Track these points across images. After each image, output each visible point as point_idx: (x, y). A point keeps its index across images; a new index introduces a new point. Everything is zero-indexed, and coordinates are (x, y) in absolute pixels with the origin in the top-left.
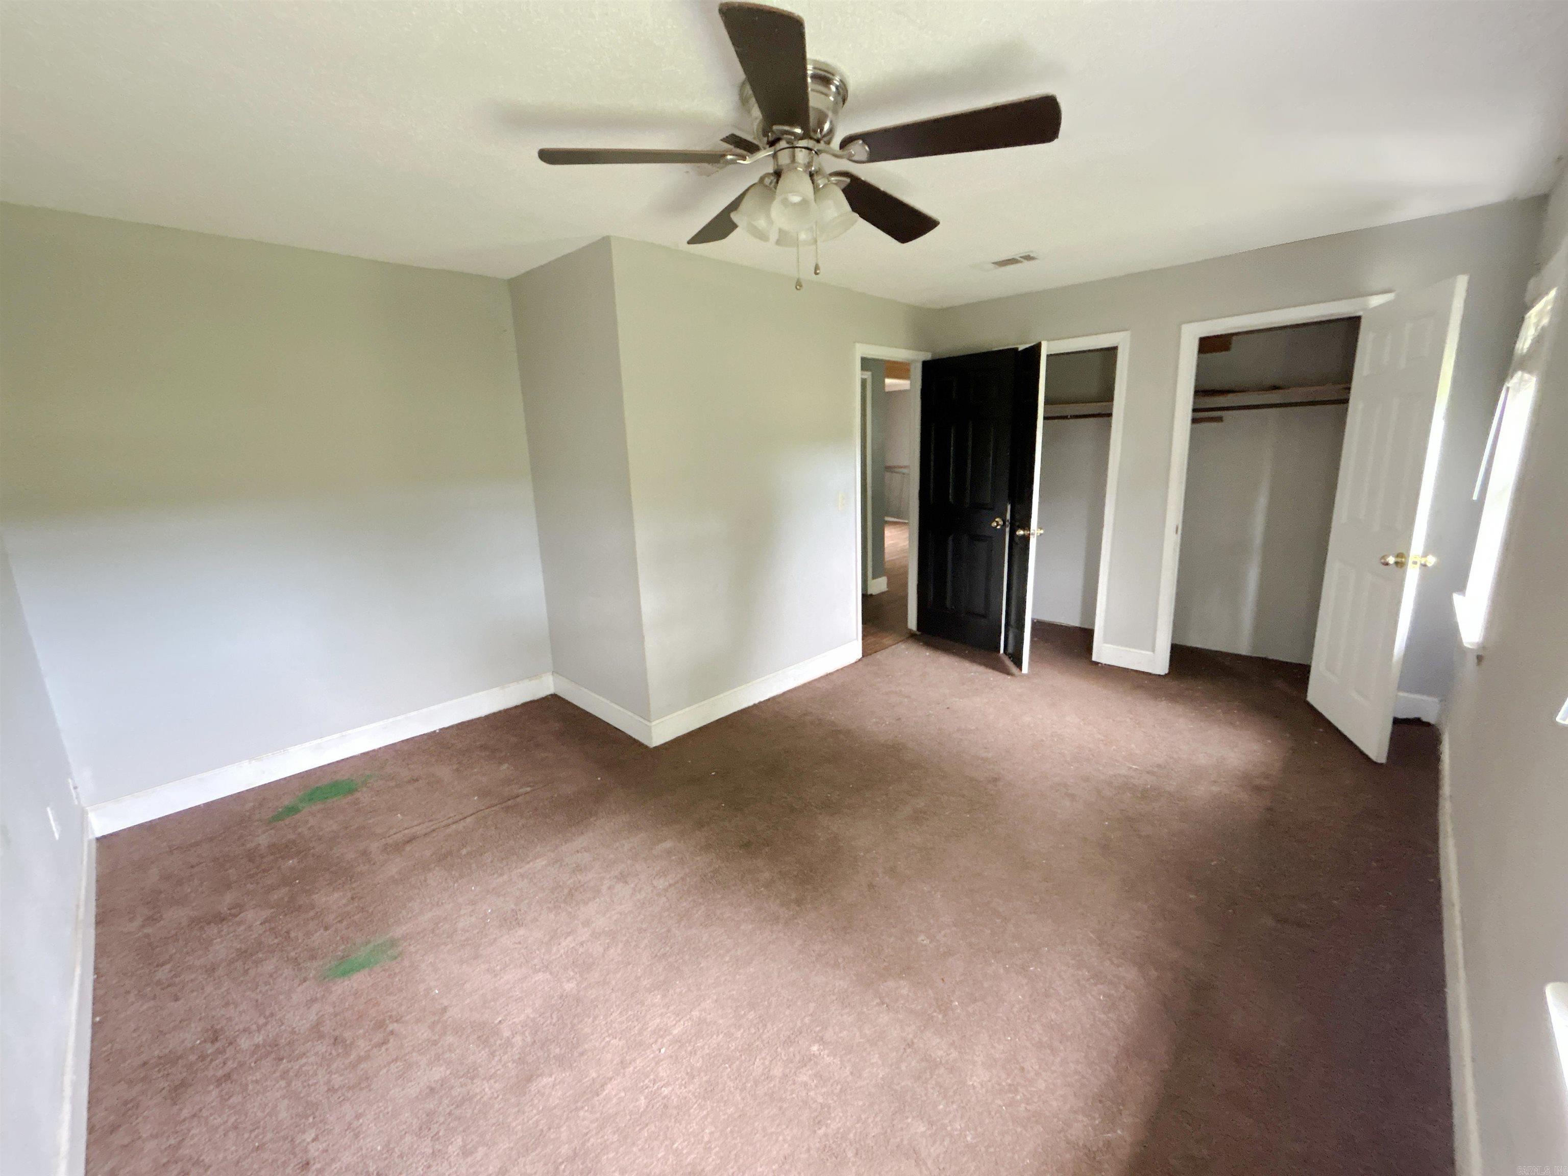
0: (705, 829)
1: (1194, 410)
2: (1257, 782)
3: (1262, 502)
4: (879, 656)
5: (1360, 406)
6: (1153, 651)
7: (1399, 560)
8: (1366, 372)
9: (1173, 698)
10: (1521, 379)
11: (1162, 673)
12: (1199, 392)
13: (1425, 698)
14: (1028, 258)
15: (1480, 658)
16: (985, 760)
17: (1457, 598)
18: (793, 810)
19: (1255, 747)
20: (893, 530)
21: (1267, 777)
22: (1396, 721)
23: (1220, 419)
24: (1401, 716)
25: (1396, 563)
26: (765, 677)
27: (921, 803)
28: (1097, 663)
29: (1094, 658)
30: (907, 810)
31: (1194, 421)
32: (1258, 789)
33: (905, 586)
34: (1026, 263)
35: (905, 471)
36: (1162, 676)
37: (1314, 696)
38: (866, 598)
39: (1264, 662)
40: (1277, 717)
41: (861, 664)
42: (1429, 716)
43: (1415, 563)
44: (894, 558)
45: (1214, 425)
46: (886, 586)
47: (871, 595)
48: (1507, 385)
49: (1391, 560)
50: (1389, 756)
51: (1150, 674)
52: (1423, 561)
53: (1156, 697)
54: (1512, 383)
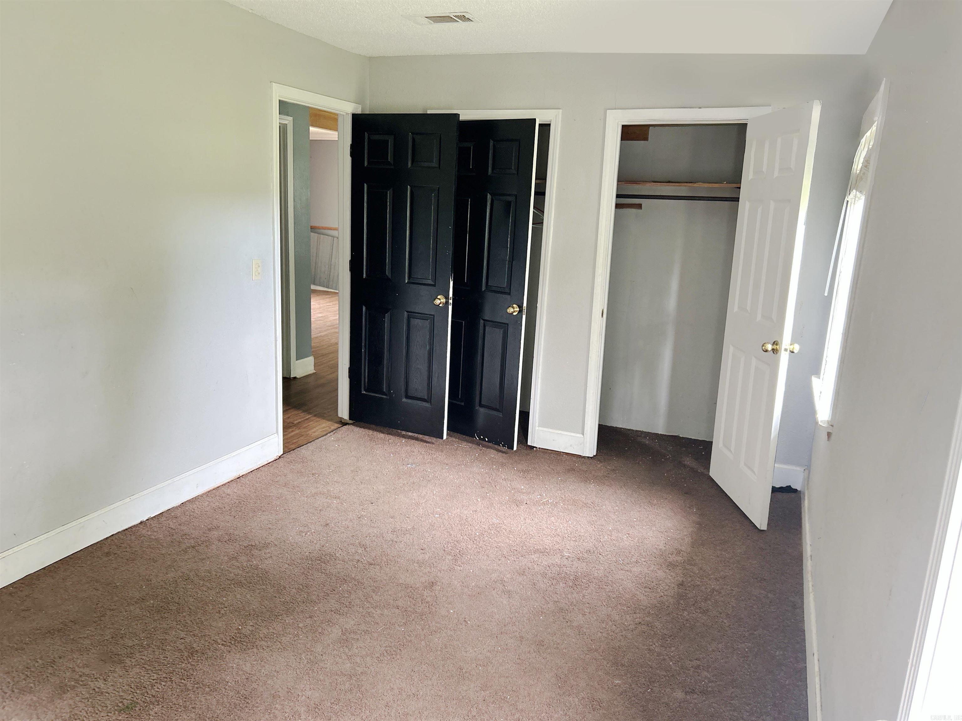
0: (68, 695)
1: (618, 196)
2: (672, 558)
3: (674, 285)
4: (304, 451)
5: (748, 205)
6: (583, 434)
7: (775, 347)
8: (751, 177)
9: (600, 480)
10: (855, 196)
11: (592, 456)
12: (622, 179)
13: (794, 468)
14: (463, 18)
15: (829, 434)
16: (421, 564)
17: (814, 380)
18: (192, 653)
19: (669, 524)
20: (322, 301)
21: (679, 552)
22: (775, 490)
23: (639, 206)
24: (778, 486)
25: (773, 349)
26: (159, 486)
27: (350, 623)
28: (532, 447)
29: (529, 443)
30: (336, 632)
31: (618, 206)
32: (672, 565)
33: (335, 367)
34: (461, 24)
35: (334, 233)
36: (591, 458)
37: (715, 472)
38: (288, 381)
39: (675, 440)
40: (687, 493)
41: (281, 463)
42: (796, 486)
43: (786, 350)
44: (322, 334)
45: (633, 211)
46: (313, 368)
47: (295, 378)
48: (846, 199)
49: (769, 347)
50: (768, 524)
51: (580, 456)
52: (792, 347)
53: (586, 480)
54: (849, 198)
